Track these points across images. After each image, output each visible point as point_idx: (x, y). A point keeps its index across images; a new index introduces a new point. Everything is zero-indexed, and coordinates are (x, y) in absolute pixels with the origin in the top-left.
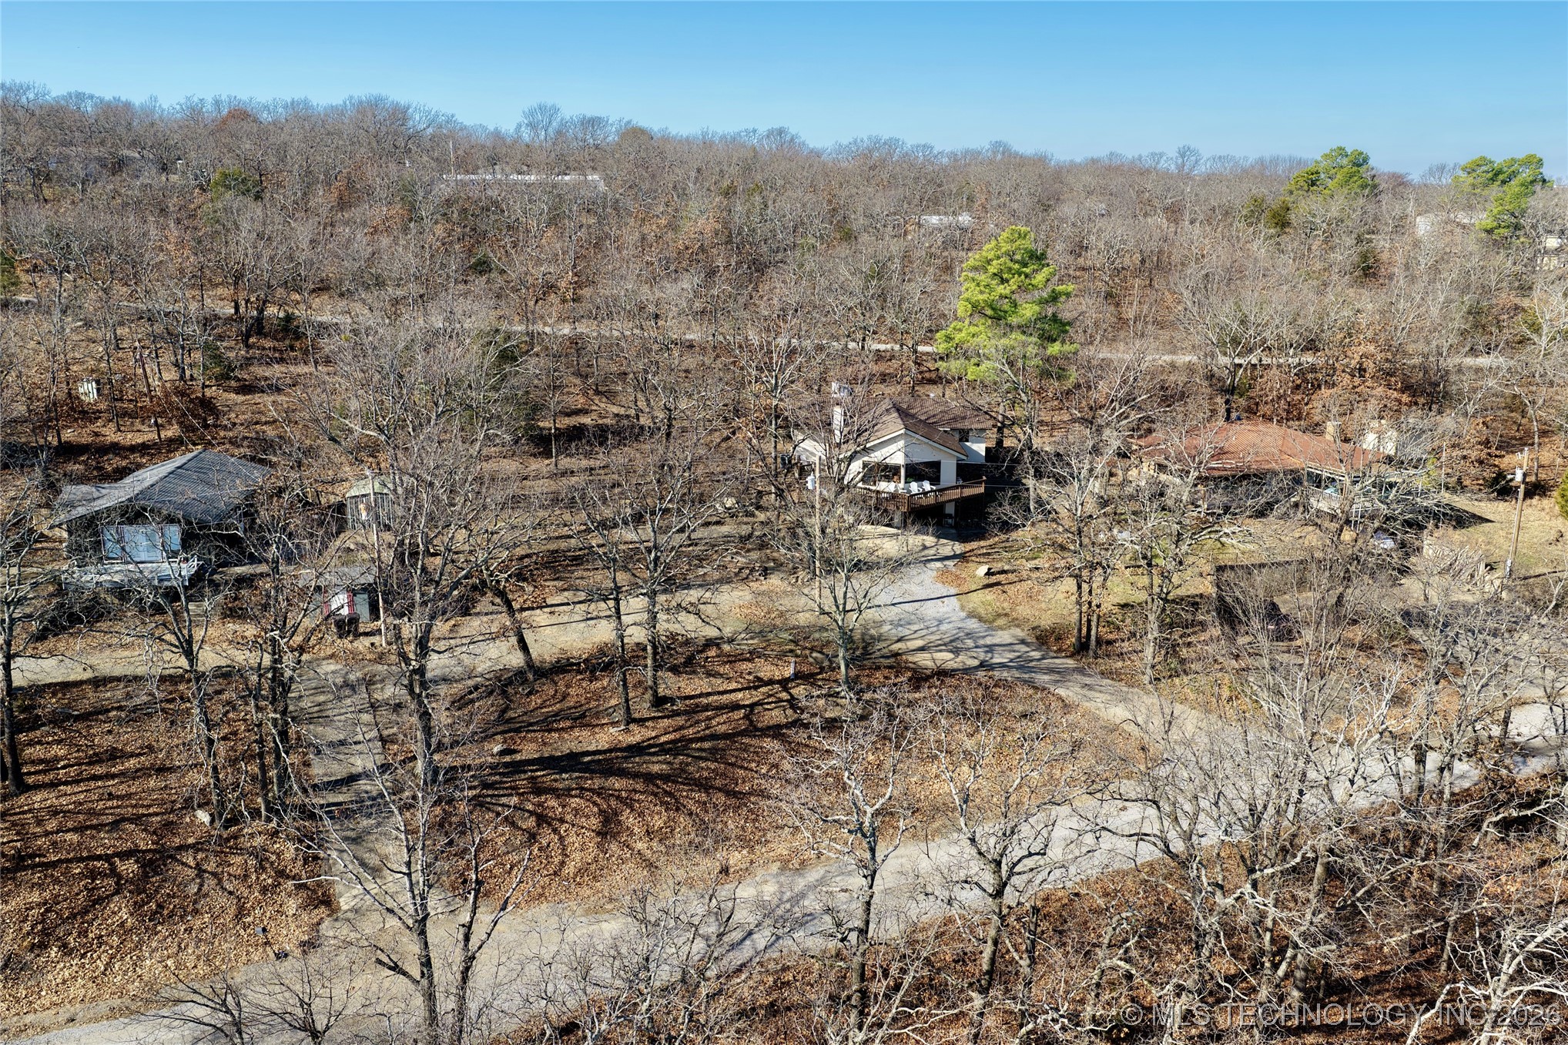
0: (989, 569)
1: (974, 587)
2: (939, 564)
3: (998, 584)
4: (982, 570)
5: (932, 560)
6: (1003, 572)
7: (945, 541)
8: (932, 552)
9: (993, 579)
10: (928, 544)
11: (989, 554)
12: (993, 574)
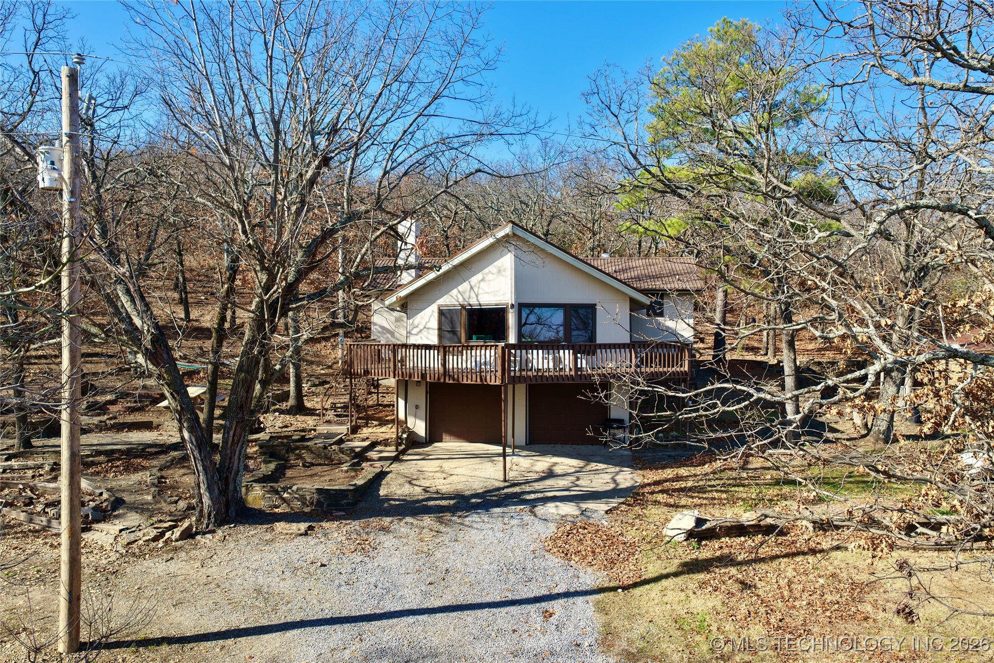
0: (700, 522)
1: (653, 570)
2: (568, 509)
3: (726, 561)
4: (685, 520)
5: (554, 499)
6: (739, 530)
7: (601, 466)
8: (562, 483)
9: (709, 550)
10: (558, 470)
11: (702, 490)
12: (712, 534)
